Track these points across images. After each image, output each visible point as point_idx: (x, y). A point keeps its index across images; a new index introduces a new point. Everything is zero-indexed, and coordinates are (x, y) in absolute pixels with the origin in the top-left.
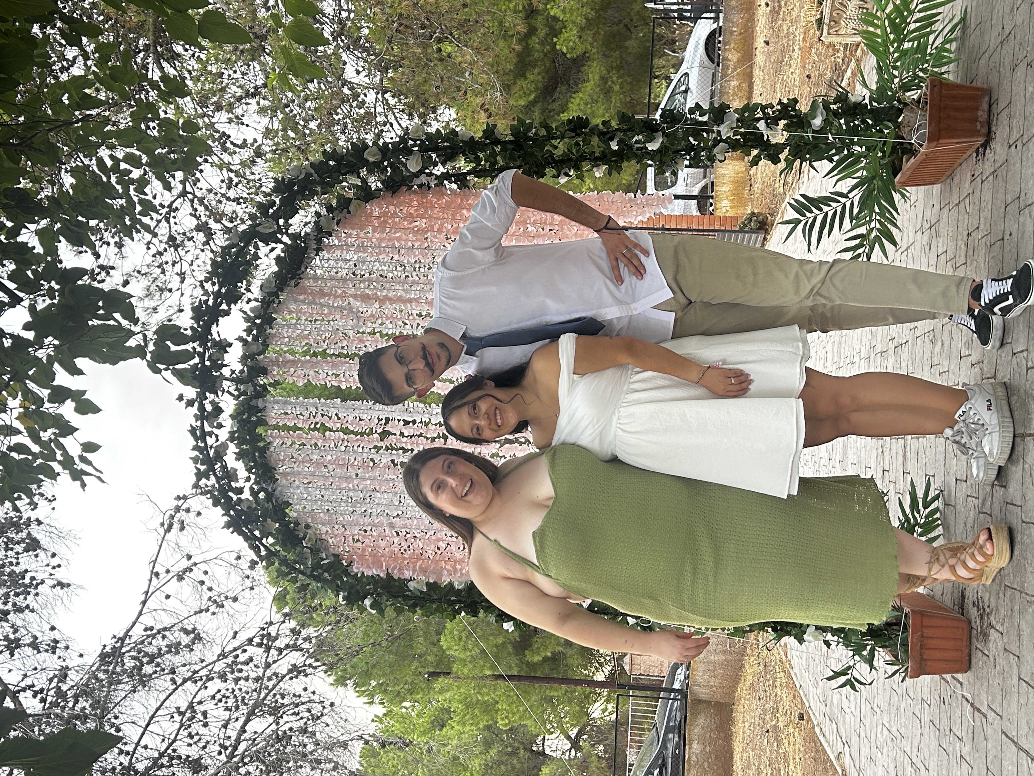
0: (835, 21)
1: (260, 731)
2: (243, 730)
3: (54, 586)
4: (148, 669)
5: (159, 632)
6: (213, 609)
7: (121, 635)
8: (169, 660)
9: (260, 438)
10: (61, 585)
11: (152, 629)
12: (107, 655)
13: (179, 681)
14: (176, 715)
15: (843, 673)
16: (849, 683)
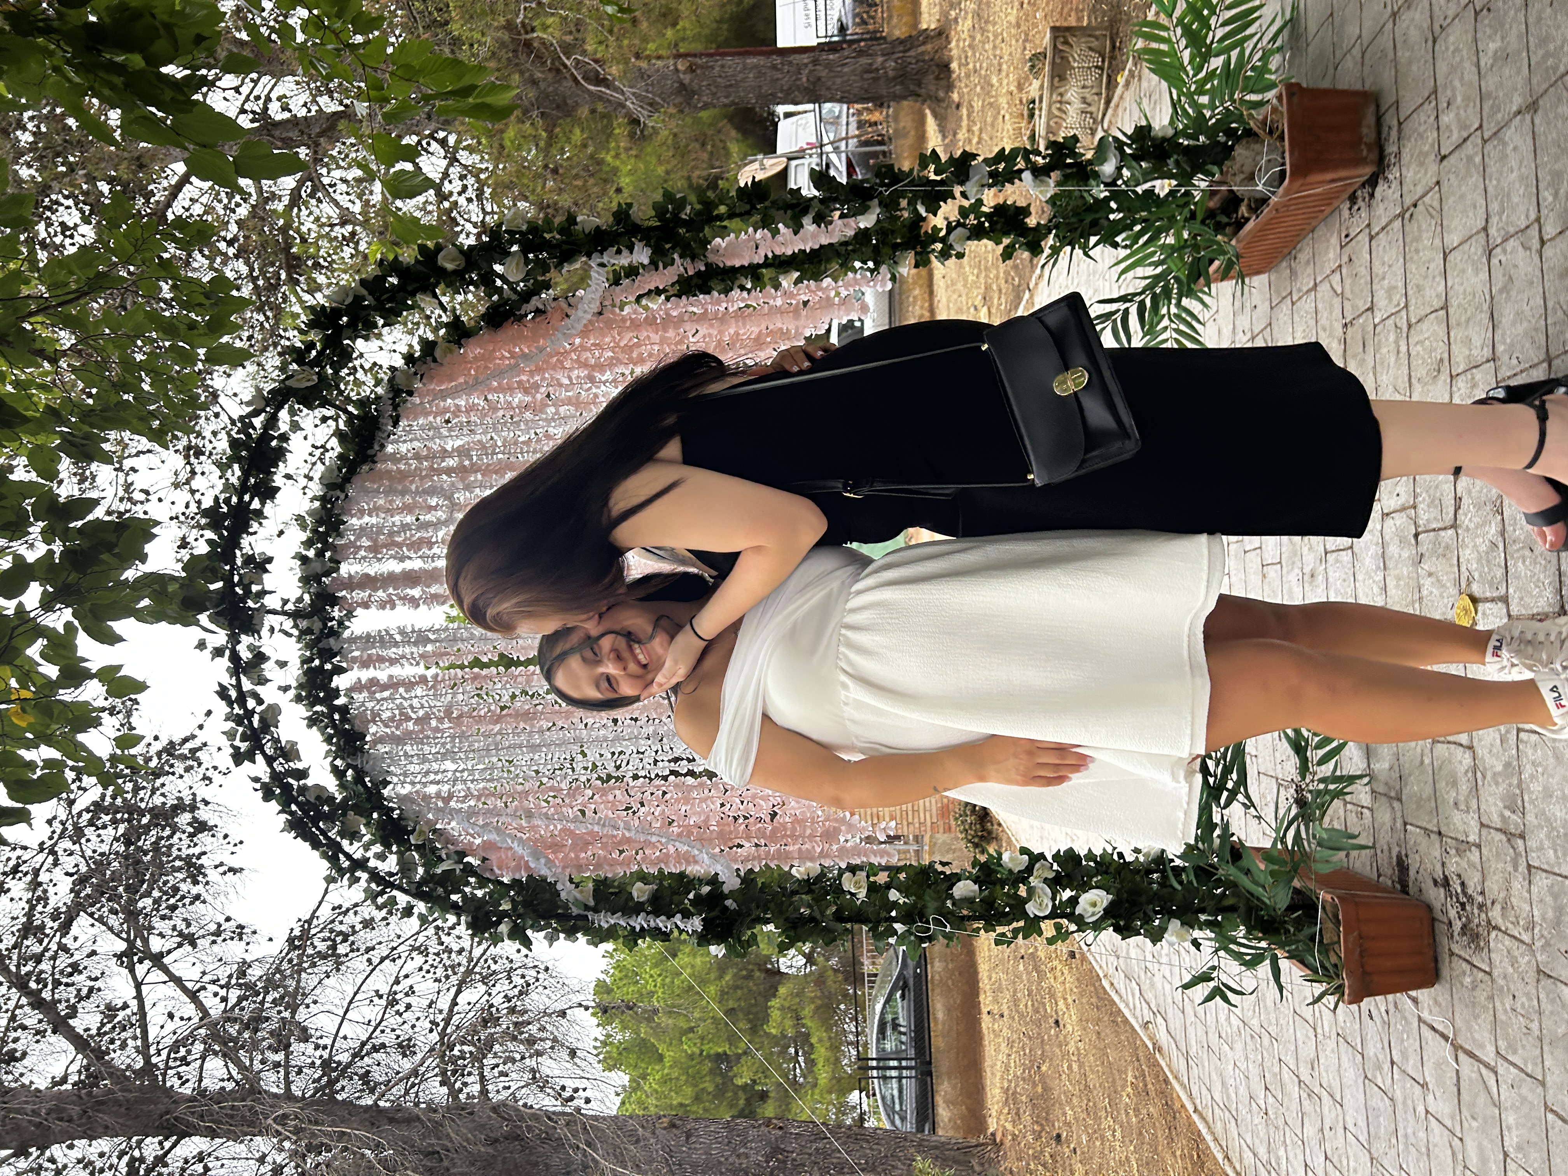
0: (1052, 133)
1: (473, 1001)
2: (454, 1003)
3: (225, 873)
4: (342, 949)
5: (348, 910)
7: (308, 917)
8: (365, 937)
10: (231, 870)
11: (340, 907)
12: (296, 937)
13: (376, 961)
14: (376, 999)
15: (1205, 978)
16: (1217, 992)
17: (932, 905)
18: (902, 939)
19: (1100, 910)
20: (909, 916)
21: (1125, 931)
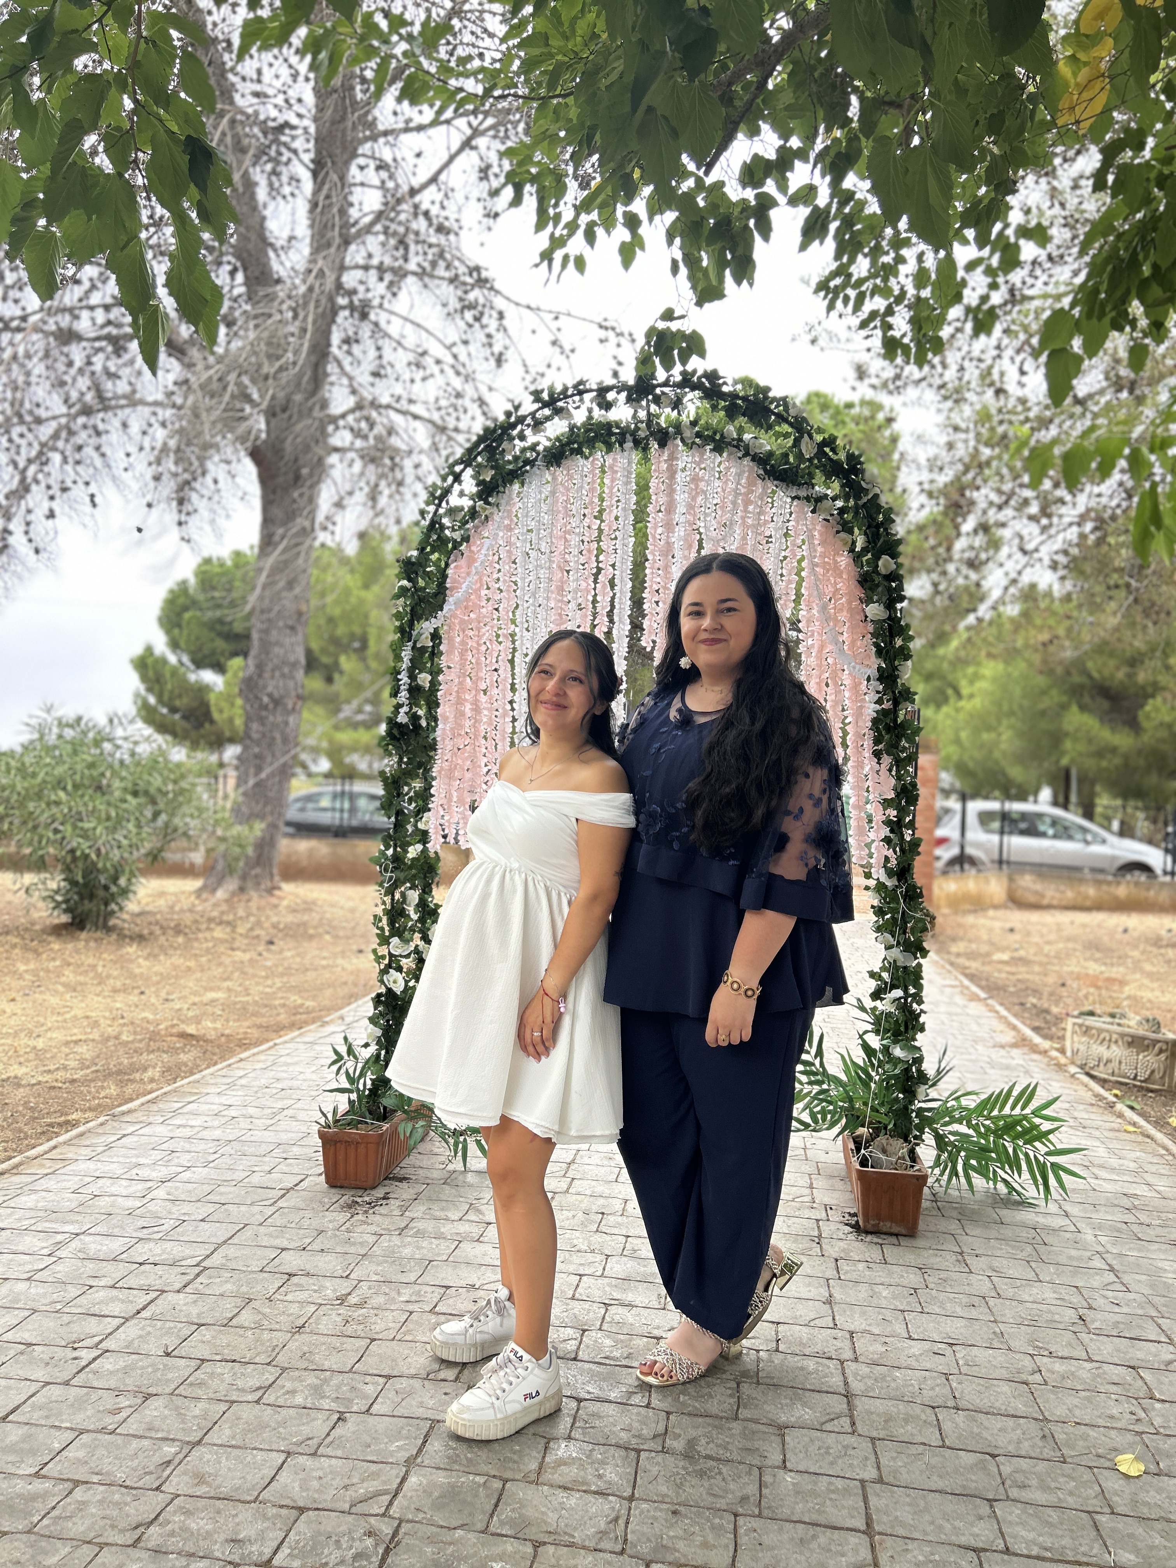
0: (1087, 1031)
6: (529, 378)
7: (497, 287)
9: (592, 447)
12: (479, 273)
15: (350, 1051)
16: (340, 1057)
17: (402, 875)
18: (383, 853)
19: (392, 985)
20: (397, 859)
21: (377, 1000)
